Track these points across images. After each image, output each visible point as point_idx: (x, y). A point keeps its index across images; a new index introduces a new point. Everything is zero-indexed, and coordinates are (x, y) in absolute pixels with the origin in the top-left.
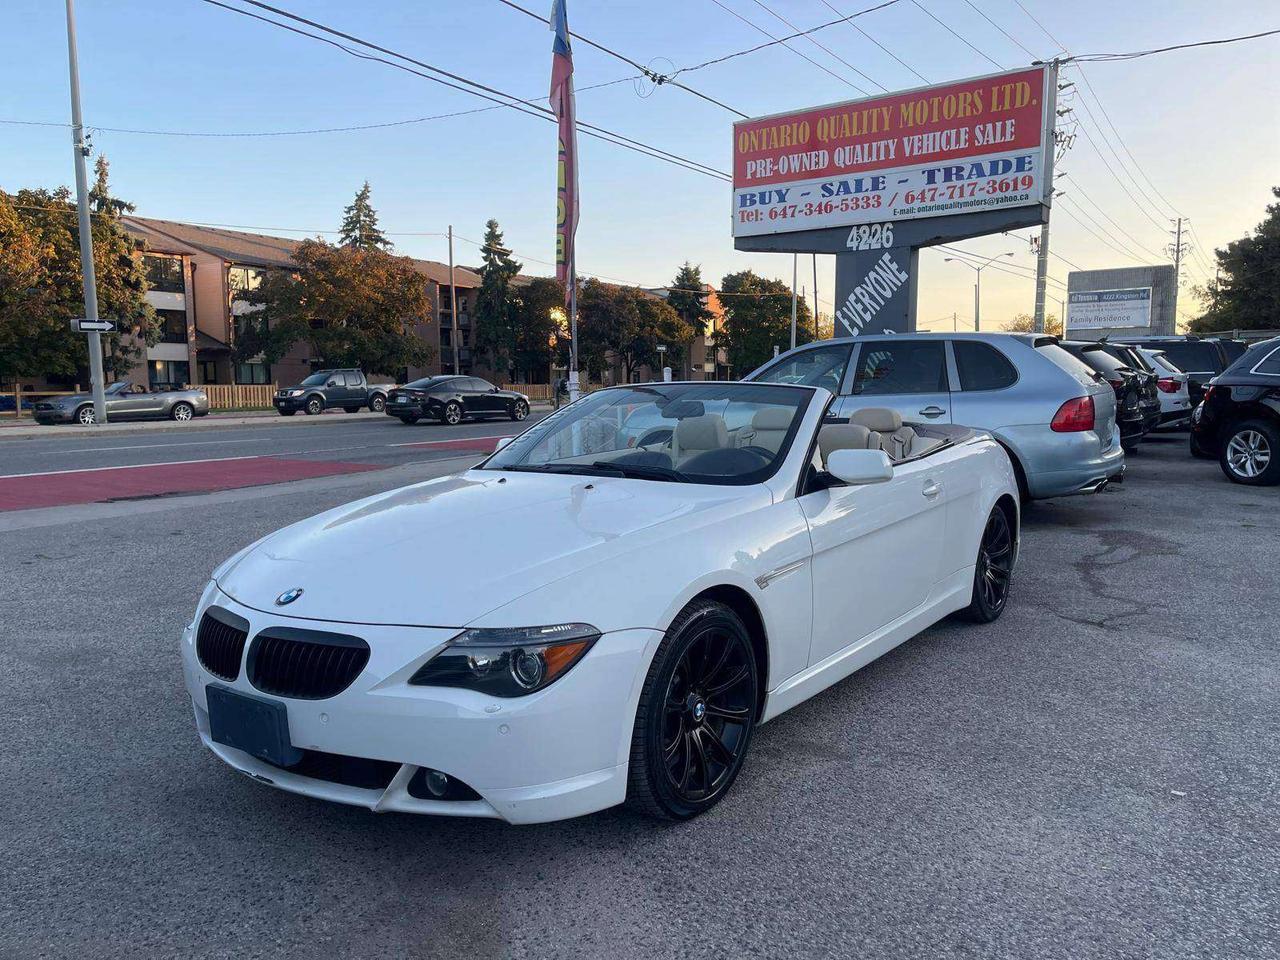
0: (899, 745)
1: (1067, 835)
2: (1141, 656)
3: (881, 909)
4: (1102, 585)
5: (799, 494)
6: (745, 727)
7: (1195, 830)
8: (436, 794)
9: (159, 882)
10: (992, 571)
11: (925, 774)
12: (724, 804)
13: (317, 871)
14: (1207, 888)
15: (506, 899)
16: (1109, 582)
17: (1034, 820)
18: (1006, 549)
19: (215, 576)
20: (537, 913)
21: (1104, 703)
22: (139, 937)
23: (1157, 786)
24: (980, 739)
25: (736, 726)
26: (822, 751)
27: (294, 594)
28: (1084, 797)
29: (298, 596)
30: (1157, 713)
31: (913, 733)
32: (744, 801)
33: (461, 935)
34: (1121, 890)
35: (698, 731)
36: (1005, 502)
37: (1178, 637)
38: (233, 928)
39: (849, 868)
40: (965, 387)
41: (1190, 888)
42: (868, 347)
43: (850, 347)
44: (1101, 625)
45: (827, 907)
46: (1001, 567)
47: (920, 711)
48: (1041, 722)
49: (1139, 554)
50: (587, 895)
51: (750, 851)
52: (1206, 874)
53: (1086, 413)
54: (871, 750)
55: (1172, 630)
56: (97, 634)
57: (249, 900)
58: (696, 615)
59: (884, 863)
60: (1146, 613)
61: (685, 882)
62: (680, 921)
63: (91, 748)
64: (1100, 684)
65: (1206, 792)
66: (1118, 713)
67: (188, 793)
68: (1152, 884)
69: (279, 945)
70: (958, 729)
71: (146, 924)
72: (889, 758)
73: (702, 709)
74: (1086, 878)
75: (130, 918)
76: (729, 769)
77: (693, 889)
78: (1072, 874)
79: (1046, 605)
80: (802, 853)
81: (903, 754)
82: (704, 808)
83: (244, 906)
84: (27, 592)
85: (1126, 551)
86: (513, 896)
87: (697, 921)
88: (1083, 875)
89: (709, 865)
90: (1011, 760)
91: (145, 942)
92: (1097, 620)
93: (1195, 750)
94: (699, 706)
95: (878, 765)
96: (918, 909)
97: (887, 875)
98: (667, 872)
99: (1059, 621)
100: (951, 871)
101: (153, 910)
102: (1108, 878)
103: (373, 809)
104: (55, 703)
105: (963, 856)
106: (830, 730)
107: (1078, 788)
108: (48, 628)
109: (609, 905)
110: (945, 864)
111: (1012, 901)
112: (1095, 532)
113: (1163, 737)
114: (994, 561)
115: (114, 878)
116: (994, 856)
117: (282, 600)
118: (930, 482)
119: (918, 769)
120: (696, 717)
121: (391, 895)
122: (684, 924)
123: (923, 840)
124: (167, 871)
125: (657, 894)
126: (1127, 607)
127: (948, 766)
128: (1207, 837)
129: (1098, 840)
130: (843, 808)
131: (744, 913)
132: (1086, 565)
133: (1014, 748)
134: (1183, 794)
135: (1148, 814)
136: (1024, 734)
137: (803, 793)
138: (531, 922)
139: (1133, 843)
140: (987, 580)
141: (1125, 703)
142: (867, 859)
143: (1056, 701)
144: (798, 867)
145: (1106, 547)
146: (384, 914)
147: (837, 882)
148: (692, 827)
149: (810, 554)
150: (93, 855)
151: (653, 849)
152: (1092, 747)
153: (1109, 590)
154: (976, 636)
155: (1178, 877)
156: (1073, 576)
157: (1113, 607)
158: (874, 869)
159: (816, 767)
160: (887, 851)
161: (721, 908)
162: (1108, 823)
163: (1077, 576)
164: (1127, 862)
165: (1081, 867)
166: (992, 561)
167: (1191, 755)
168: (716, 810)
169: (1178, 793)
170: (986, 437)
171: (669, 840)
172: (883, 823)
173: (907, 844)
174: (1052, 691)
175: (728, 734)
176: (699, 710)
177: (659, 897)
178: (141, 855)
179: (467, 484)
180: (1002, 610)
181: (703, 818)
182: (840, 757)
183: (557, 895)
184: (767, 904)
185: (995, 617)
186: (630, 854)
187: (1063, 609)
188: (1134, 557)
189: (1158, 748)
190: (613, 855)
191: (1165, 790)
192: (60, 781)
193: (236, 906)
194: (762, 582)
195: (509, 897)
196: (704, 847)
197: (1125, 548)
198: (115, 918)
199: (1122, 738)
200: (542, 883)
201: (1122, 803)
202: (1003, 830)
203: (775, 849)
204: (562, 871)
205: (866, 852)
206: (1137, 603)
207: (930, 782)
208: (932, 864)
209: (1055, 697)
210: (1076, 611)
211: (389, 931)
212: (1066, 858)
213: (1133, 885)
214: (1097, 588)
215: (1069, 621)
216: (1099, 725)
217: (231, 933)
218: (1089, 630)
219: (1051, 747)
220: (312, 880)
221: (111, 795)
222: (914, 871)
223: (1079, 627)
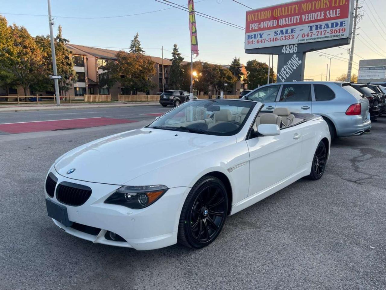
0: (277, 224)
1: (330, 262)
2: (368, 194)
3: (259, 287)
4: (358, 168)
5: (247, 139)
6: (223, 218)
7: (376, 262)
8: (113, 239)
9: (30, 260)
10: (319, 163)
11: (284, 235)
12: (214, 243)
13: (79, 259)
14: (377, 286)
15: (135, 274)
16: (360, 167)
17: (319, 256)
18: (324, 156)
19: (55, 162)
20: (144, 280)
21: (352, 212)
22: (18, 279)
23: (366, 244)
24: (306, 223)
25: (220, 217)
26: (251, 225)
27: (72, 171)
28: (339, 247)
29: (73, 171)
30: (370, 216)
31: (283, 220)
32: (221, 242)
33: (117, 286)
34: (345, 285)
35: (205, 219)
36: (325, 140)
37: (381, 188)
38: (47, 279)
39: (251, 270)
40: (317, 100)
41: (371, 286)
42: (285, 86)
43: (279, 86)
44: (355, 182)
45: (240, 285)
46: (323, 162)
47: (287, 212)
48: (328, 218)
49: (372, 157)
50: (162, 274)
51: (219, 261)
52: (377, 281)
53: (358, 109)
54: (268, 225)
55: (380, 185)
56: (38, 173)
57: (55, 269)
58: (205, 181)
59: (264, 269)
60: (372, 178)
61: (195, 272)
62: (190, 287)
63: (24, 212)
64: (351, 204)
65: (382, 248)
66: (356, 215)
67: (48, 229)
68: (357, 283)
69: (59, 286)
70: (299, 219)
71: (21, 275)
72: (273, 229)
73: (207, 212)
74: (334, 279)
75: (17, 273)
76: (216, 232)
77: (197, 275)
78: (329, 278)
79: (337, 174)
80: (236, 263)
81: (278, 227)
82: (207, 245)
83: (53, 271)
84: (23, 159)
85: (368, 156)
86: (138, 273)
87: (195, 287)
88: (333, 278)
89: (204, 266)
90: (315, 232)
91: (19, 282)
92: (355, 180)
93: (381, 231)
94: (206, 211)
95: (269, 231)
96: (272, 288)
97: (264, 274)
98: (190, 268)
99: (341, 180)
100: (286, 273)
101: (25, 270)
102: (341, 280)
103: (94, 242)
104: (19, 196)
105: (292, 268)
106: (255, 217)
107: (337, 244)
108: (25, 171)
109: (168, 279)
110: (285, 271)
111: (306, 287)
112: (359, 149)
113: (370, 226)
114: (320, 160)
115: (17, 258)
116: (303, 269)
117: (69, 172)
118: (296, 134)
119: (282, 234)
120: (205, 215)
121: (99, 270)
122: (191, 288)
123: (279, 261)
124: (33, 256)
125: (184, 276)
126: (366, 176)
127: (293, 233)
128: (380, 266)
129: (341, 264)
130: (253, 247)
131: (212, 285)
132: (354, 161)
133: (317, 227)
134: (374, 248)
135: (360, 255)
136: (322, 222)
137: (241, 240)
138: (141, 284)
139: (353, 266)
140: (317, 166)
141: (359, 212)
142: (258, 267)
143: (335, 210)
144: (234, 268)
145: (362, 154)
146: (95, 277)
147: (246, 275)
148: (201, 251)
149: (250, 160)
150: (13, 249)
151: (186, 258)
152: (345, 228)
153: (360, 170)
154: (312, 185)
155: (367, 281)
156: (349, 164)
157: (361, 176)
158: (260, 271)
159: (248, 230)
160: (265, 264)
161: (204, 282)
162: (345, 258)
163: (350, 164)
164: (350, 274)
165: (333, 275)
166: (319, 160)
167: (379, 233)
168: (211, 245)
169: (372, 247)
170: (320, 118)
171: (193, 256)
172: (266, 254)
173: (273, 262)
174: (334, 207)
175: (217, 220)
176: (206, 212)
177: (185, 277)
178: (27, 250)
179: (142, 132)
180: (322, 175)
181: (206, 248)
182: (257, 228)
183: (152, 274)
184: (220, 282)
185: (319, 178)
186: (179, 260)
187: (344, 176)
188: (371, 158)
189: (368, 230)
190: (174, 260)
191: (368, 246)
192: (12, 223)
193: (50, 270)
194: (229, 170)
195: (136, 273)
196: (204, 259)
197: (368, 155)
198: (13, 272)
199: (356, 225)
200: (148, 269)
201: (352, 250)
202: (308, 259)
203: (228, 261)
204: (156, 264)
205: (258, 264)
206: (369, 174)
207: (286, 238)
208: (280, 270)
209: (335, 209)
210: (348, 177)
211: (95, 283)
212: (328, 271)
213: (350, 283)
214: (356, 169)
215: (345, 181)
216: (348, 220)
217: (46, 280)
218: (351, 184)
219: (330, 227)
220: (76, 263)
221: (25, 228)
222: (274, 273)
223: (348, 183)
